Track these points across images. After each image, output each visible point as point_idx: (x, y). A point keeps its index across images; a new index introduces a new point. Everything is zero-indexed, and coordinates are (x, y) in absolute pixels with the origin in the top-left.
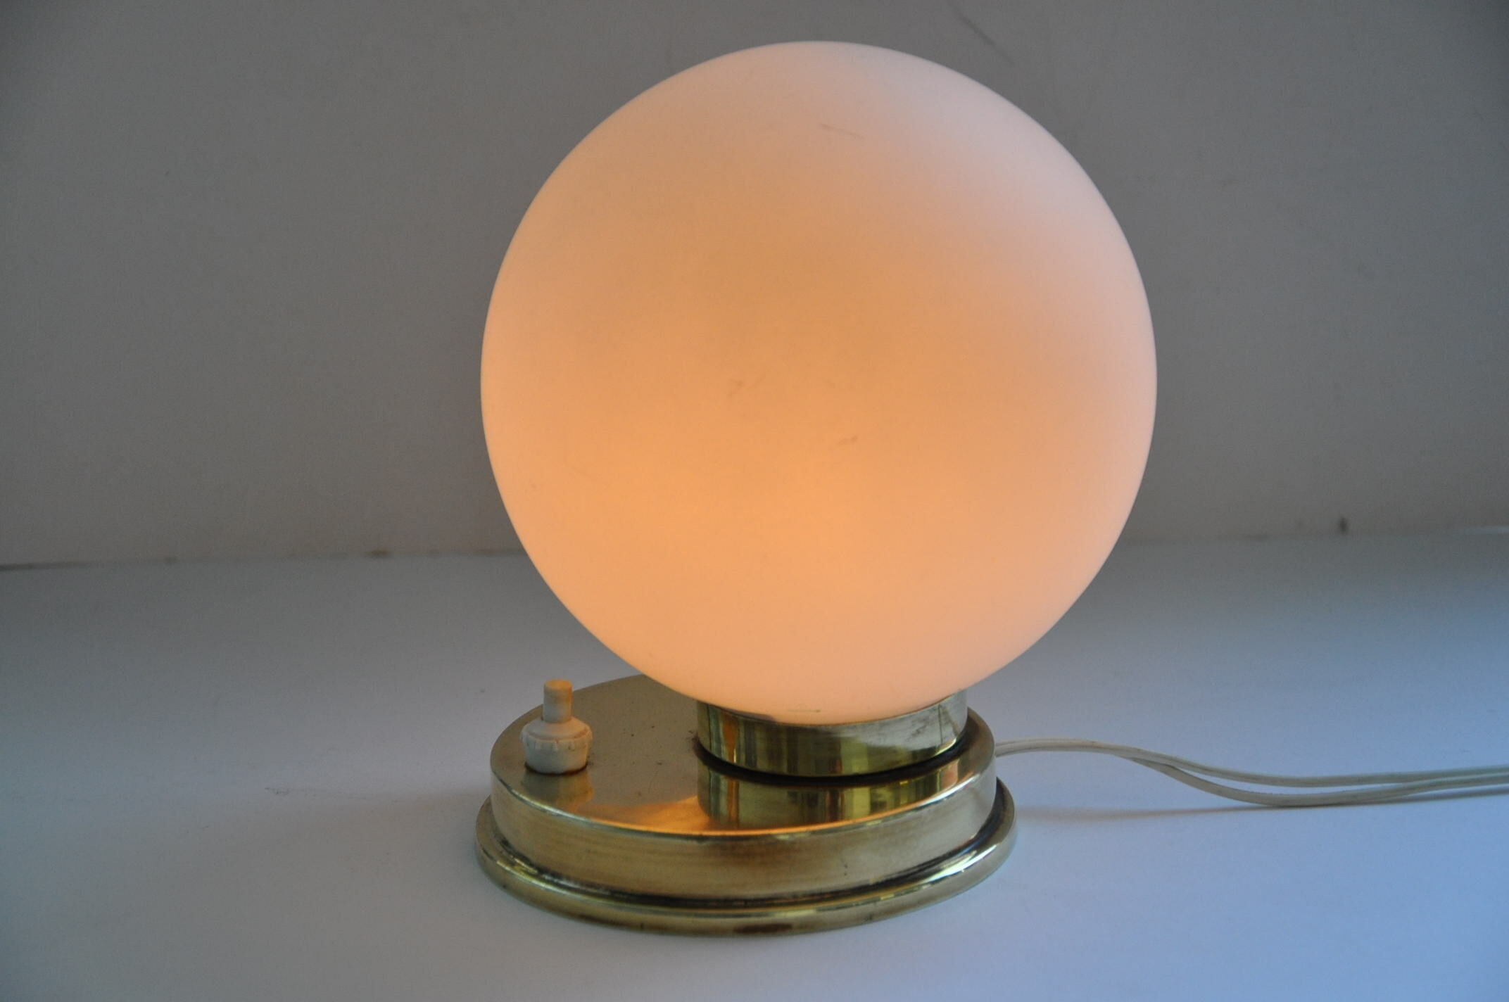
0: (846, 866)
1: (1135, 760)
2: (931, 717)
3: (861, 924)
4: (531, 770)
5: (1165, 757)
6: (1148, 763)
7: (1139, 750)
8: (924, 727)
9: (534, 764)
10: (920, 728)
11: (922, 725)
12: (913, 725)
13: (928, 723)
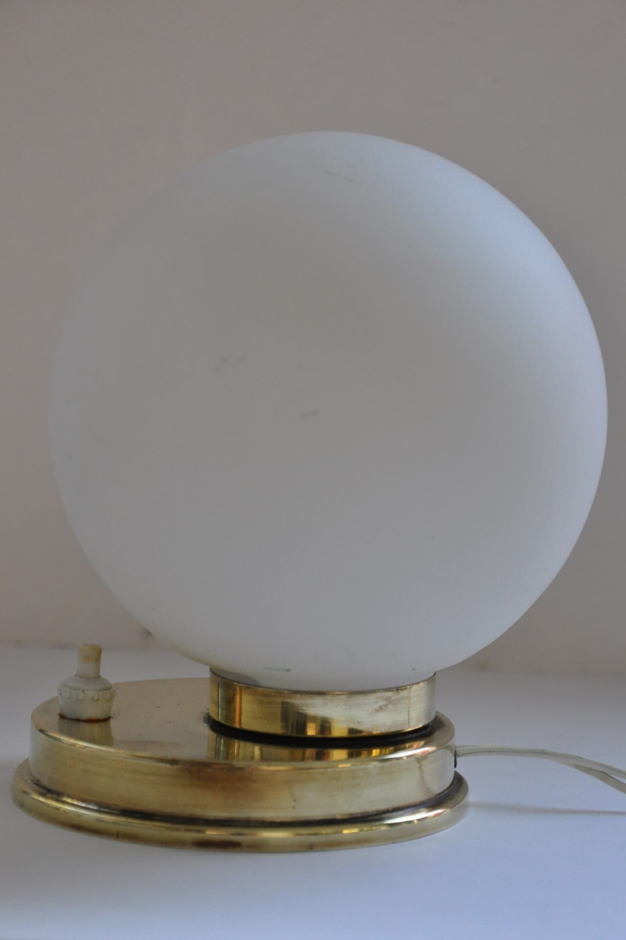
1: (578, 767)
2: (393, 698)
3: (303, 852)
4: (62, 717)
5: (602, 765)
6: (588, 771)
7: (581, 758)
8: (386, 705)
9: (67, 713)
10: (383, 706)
11: (385, 703)
12: (377, 702)
13: (390, 703)
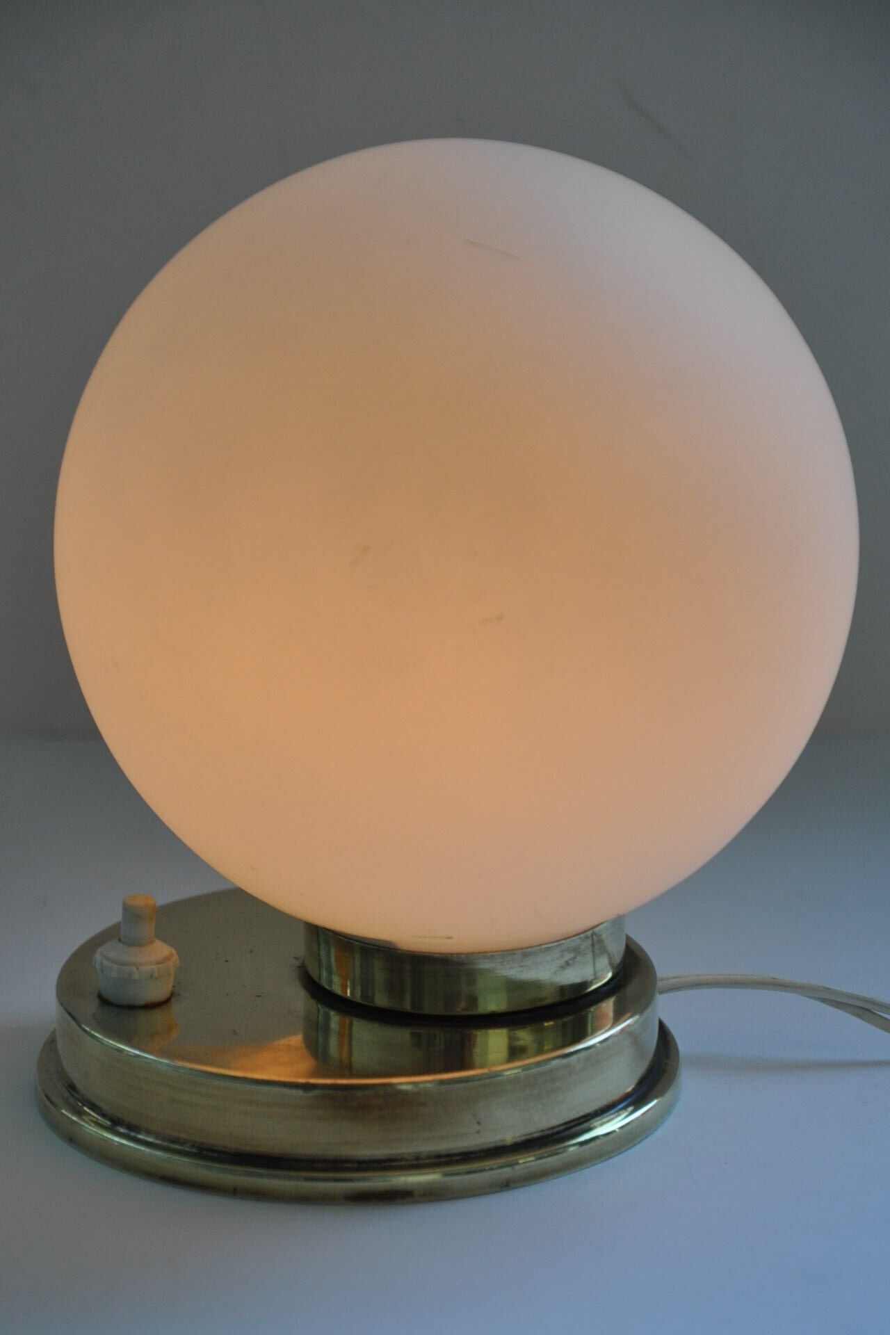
0: (479, 1123)
1: (824, 1001)
2: (582, 947)
3: (497, 1192)
4: (104, 1001)
5: (858, 998)
6: (838, 1005)
7: (829, 989)
8: (575, 958)
9: (109, 994)
10: (570, 959)
11: (572, 955)
12: (562, 956)
13: (579, 953)
